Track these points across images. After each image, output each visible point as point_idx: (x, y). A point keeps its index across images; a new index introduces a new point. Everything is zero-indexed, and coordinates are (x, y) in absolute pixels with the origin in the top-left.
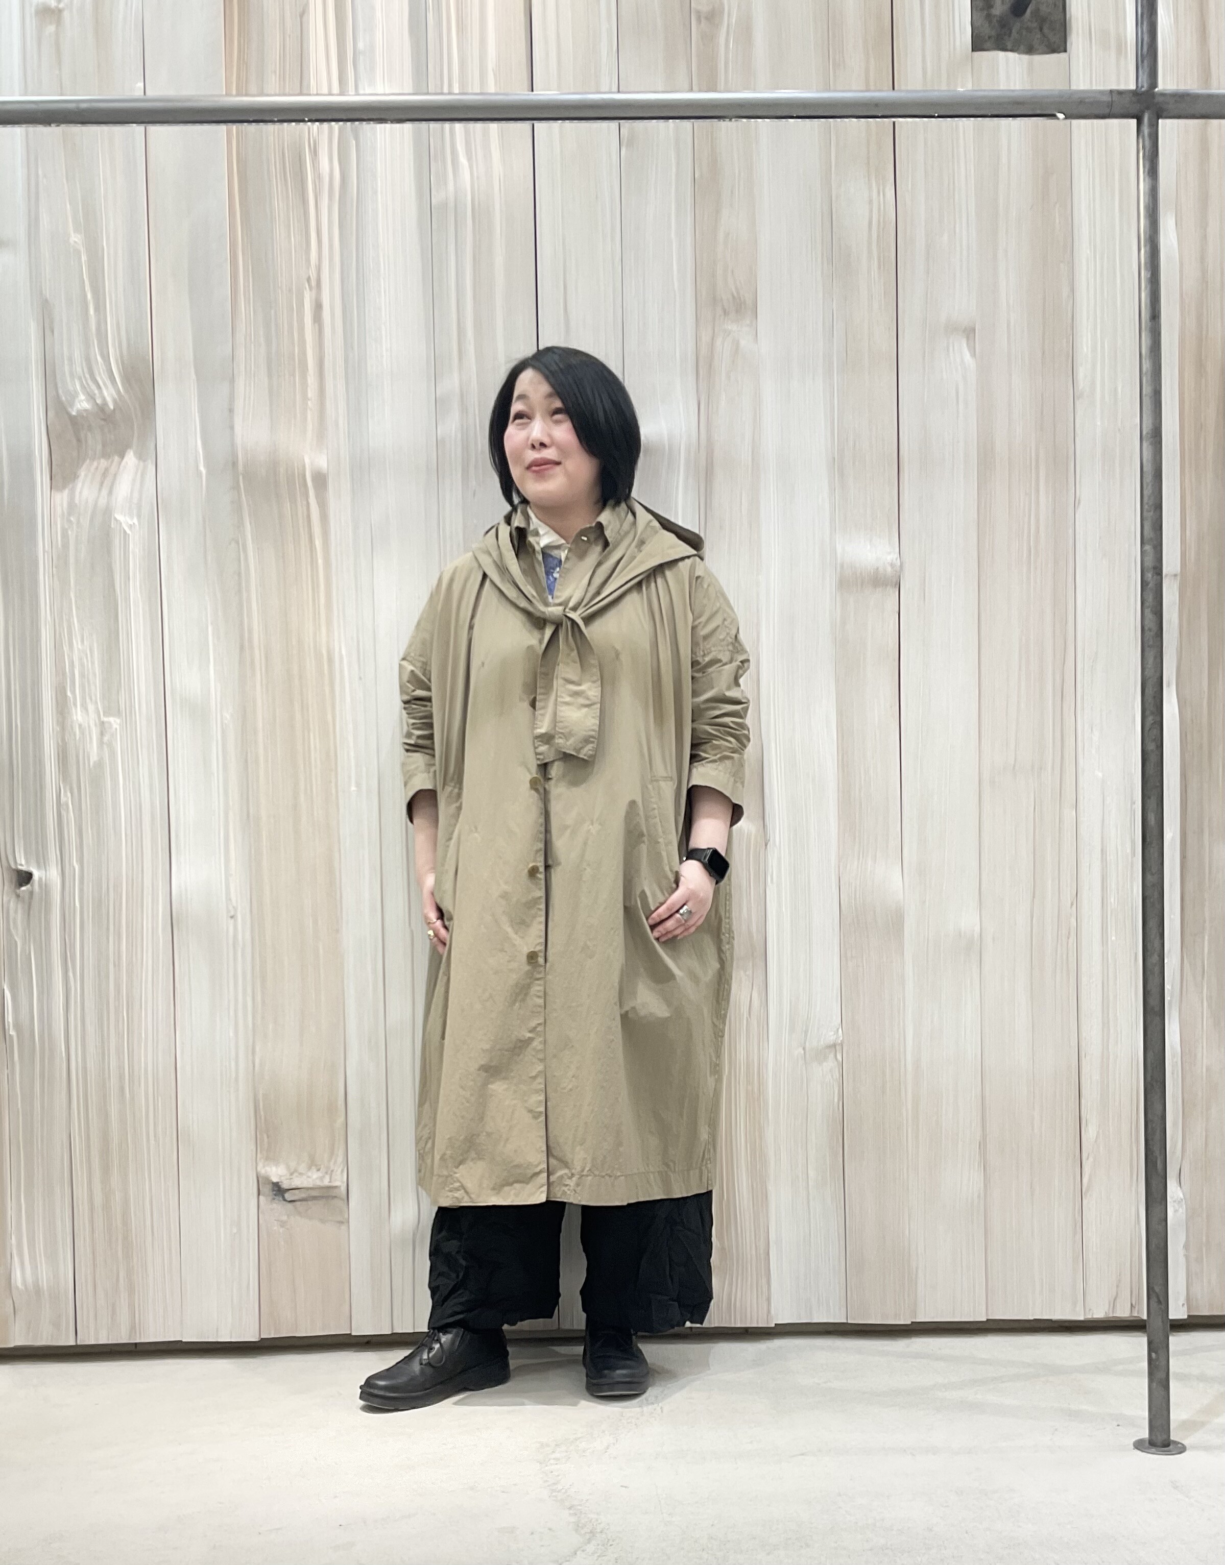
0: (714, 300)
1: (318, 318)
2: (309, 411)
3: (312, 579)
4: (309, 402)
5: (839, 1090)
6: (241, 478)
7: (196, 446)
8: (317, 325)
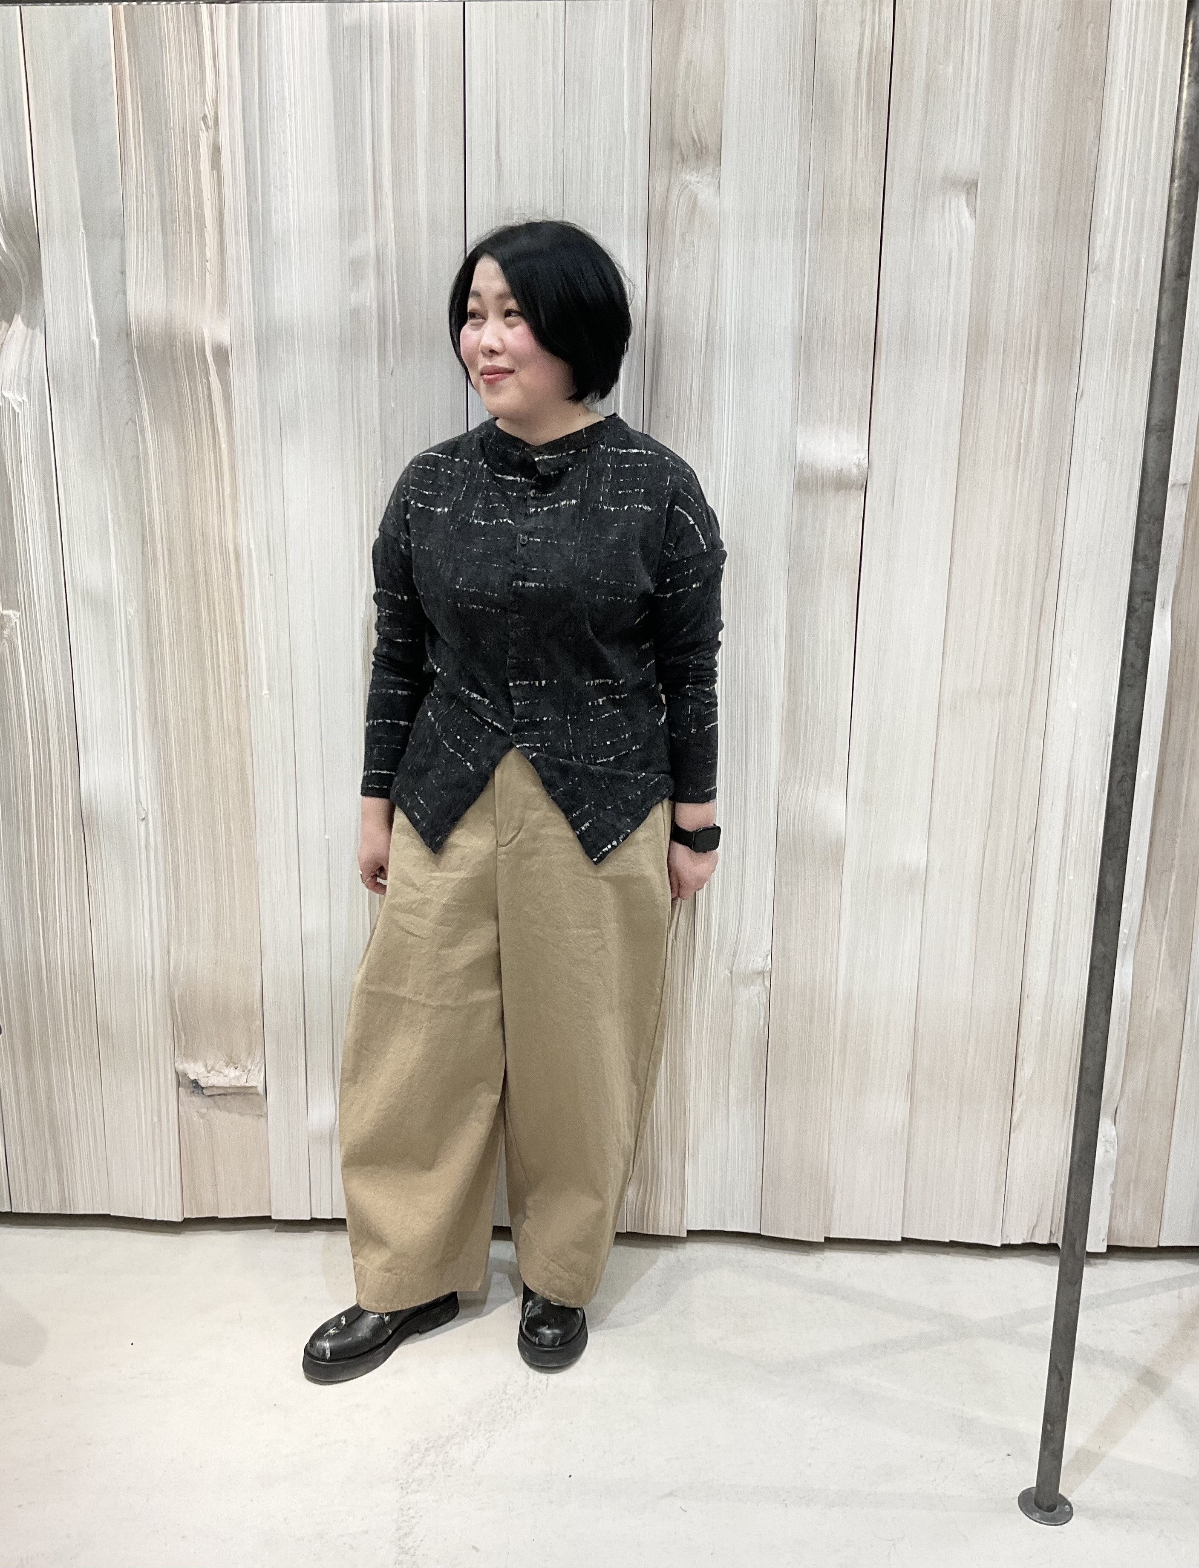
0: (672, 144)
1: (216, 164)
2: (207, 273)
3: (216, 467)
4: (207, 264)
5: (765, 1016)
6: (135, 351)
7: (87, 311)
8: (215, 172)
